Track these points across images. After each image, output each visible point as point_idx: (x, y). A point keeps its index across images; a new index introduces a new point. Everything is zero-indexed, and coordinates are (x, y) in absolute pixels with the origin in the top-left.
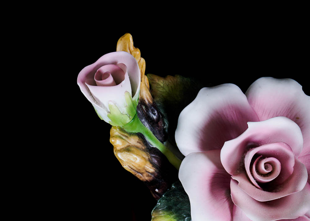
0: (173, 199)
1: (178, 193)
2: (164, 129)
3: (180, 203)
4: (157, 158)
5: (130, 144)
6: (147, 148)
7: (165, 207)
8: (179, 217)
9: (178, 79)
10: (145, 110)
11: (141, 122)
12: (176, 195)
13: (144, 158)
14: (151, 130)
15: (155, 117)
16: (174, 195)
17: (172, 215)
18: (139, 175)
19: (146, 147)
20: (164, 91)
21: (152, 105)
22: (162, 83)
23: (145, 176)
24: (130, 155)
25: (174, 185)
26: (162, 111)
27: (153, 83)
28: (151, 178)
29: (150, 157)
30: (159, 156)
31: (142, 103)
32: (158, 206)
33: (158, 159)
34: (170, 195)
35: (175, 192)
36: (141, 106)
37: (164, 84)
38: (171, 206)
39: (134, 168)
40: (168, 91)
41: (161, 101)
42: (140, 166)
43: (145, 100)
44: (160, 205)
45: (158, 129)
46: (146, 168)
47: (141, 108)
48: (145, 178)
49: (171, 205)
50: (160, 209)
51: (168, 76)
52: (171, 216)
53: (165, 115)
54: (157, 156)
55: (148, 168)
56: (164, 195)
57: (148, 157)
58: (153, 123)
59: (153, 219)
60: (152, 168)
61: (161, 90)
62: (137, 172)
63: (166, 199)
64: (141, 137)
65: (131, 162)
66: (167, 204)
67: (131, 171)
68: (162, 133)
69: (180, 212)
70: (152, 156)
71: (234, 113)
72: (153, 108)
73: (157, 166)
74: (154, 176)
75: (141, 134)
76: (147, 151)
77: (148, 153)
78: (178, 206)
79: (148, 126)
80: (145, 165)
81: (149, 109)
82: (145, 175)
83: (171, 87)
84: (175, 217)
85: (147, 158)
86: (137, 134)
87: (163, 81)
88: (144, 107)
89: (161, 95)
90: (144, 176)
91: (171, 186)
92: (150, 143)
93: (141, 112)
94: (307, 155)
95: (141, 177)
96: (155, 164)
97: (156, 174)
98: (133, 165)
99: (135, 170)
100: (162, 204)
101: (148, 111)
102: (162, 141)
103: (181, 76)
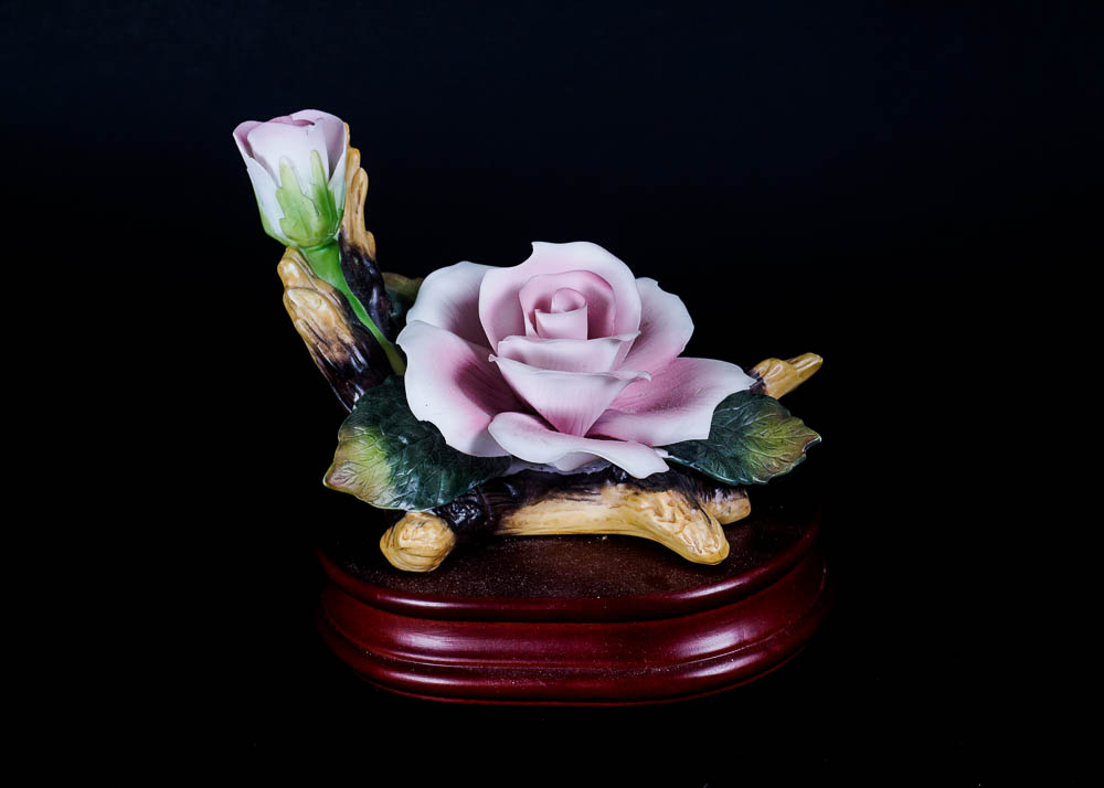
1: (394, 393)
7: (366, 418)
8: (392, 444)
10: (359, 266)
12: (389, 395)
17: (378, 437)
18: (322, 347)
23: (335, 351)
31: (354, 252)
34: (379, 393)
36: (351, 257)
38: (377, 416)
39: (315, 328)
42: (326, 324)
47: (350, 261)
48: (334, 354)
52: (376, 441)
55: (343, 332)
60: (350, 335)
62: (319, 340)
63: (369, 400)
65: (310, 311)
69: (395, 432)
78: (392, 417)
80: (337, 324)
82: (335, 348)
84: (383, 443)
88: (356, 261)
92: (358, 316)
95: (326, 351)
98: (313, 319)
99: (317, 332)
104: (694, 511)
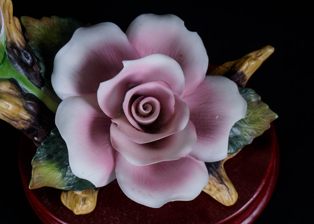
0: (52, 146)
1: (57, 141)
2: (40, 74)
3: (60, 151)
4: (33, 104)
5: (2, 90)
6: (22, 95)
7: (45, 156)
8: (61, 166)
9: (55, 20)
10: (17, 54)
11: (13, 67)
12: (55, 142)
13: (18, 105)
14: (26, 75)
15: (29, 62)
16: (54, 143)
17: (53, 163)
18: (14, 123)
19: (20, 93)
20: (40, 33)
21: (24, 48)
22: (37, 25)
23: (21, 124)
24: (1, 102)
25: (53, 132)
26: (37, 55)
27: (28, 26)
28: (27, 126)
29: (25, 104)
30: (35, 102)
31: (13, 47)
32: (37, 155)
33: (35, 106)
34: (49, 142)
35: (54, 139)
36: (12, 50)
37: (39, 27)
38: (51, 155)
39: (8, 116)
40: (44, 33)
41: (37, 44)
42: (13, 114)
43: (16, 44)
44: (40, 154)
45: (33, 73)
46: (21, 115)
47: (12, 52)
48: (20, 126)
49: (51, 153)
50: (40, 159)
51: (44, 17)
52: (52, 165)
53: (40, 59)
54: (33, 103)
55: (23, 115)
56: (43, 143)
57: (23, 103)
58: (27, 68)
59: (34, 169)
60: (27, 115)
61: (36, 32)
62: (11, 120)
63: (45, 147)
64: (14, 83)
65: (3, 110)
66: (47, 152)
67: (4, 120)
68: (39, 79)
69: (62, 160)
70: (28, 103)
71: (114, 53)
72: (25, 51)
73: (34, 113)
74: (30, 123)
75: (14, 79)
76: (21, 97)
77: (23, 100)
78: (59, 154)
79: (22, 71)
80: (19, 111)
81: (22, 53)
82: (20, 122)
83: (47, 29)
84: (56, 166)
85: (21, 104)
86: (8, 79)
87: (38, 23)
88: (15, 51)
89: (37, 38)
90: (19, 124)
91: (50, 133)
92: (24, 89)
93: (12, 56)
94: (192, 94)
95: (16, 125)
96: (32, 111)
97: (33, 121)
98: (6, 113)
99: (9, 117)
100: (41, 153)
101: (21, 55)
102: (40, 86)
103: (57, 17)
104: (221, 185)
